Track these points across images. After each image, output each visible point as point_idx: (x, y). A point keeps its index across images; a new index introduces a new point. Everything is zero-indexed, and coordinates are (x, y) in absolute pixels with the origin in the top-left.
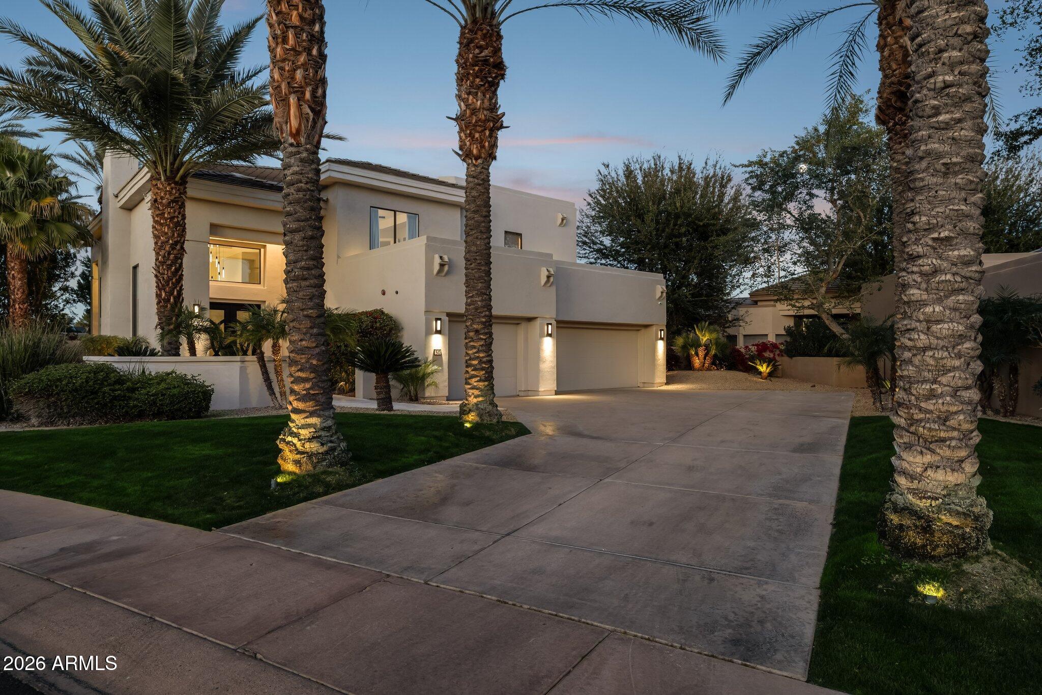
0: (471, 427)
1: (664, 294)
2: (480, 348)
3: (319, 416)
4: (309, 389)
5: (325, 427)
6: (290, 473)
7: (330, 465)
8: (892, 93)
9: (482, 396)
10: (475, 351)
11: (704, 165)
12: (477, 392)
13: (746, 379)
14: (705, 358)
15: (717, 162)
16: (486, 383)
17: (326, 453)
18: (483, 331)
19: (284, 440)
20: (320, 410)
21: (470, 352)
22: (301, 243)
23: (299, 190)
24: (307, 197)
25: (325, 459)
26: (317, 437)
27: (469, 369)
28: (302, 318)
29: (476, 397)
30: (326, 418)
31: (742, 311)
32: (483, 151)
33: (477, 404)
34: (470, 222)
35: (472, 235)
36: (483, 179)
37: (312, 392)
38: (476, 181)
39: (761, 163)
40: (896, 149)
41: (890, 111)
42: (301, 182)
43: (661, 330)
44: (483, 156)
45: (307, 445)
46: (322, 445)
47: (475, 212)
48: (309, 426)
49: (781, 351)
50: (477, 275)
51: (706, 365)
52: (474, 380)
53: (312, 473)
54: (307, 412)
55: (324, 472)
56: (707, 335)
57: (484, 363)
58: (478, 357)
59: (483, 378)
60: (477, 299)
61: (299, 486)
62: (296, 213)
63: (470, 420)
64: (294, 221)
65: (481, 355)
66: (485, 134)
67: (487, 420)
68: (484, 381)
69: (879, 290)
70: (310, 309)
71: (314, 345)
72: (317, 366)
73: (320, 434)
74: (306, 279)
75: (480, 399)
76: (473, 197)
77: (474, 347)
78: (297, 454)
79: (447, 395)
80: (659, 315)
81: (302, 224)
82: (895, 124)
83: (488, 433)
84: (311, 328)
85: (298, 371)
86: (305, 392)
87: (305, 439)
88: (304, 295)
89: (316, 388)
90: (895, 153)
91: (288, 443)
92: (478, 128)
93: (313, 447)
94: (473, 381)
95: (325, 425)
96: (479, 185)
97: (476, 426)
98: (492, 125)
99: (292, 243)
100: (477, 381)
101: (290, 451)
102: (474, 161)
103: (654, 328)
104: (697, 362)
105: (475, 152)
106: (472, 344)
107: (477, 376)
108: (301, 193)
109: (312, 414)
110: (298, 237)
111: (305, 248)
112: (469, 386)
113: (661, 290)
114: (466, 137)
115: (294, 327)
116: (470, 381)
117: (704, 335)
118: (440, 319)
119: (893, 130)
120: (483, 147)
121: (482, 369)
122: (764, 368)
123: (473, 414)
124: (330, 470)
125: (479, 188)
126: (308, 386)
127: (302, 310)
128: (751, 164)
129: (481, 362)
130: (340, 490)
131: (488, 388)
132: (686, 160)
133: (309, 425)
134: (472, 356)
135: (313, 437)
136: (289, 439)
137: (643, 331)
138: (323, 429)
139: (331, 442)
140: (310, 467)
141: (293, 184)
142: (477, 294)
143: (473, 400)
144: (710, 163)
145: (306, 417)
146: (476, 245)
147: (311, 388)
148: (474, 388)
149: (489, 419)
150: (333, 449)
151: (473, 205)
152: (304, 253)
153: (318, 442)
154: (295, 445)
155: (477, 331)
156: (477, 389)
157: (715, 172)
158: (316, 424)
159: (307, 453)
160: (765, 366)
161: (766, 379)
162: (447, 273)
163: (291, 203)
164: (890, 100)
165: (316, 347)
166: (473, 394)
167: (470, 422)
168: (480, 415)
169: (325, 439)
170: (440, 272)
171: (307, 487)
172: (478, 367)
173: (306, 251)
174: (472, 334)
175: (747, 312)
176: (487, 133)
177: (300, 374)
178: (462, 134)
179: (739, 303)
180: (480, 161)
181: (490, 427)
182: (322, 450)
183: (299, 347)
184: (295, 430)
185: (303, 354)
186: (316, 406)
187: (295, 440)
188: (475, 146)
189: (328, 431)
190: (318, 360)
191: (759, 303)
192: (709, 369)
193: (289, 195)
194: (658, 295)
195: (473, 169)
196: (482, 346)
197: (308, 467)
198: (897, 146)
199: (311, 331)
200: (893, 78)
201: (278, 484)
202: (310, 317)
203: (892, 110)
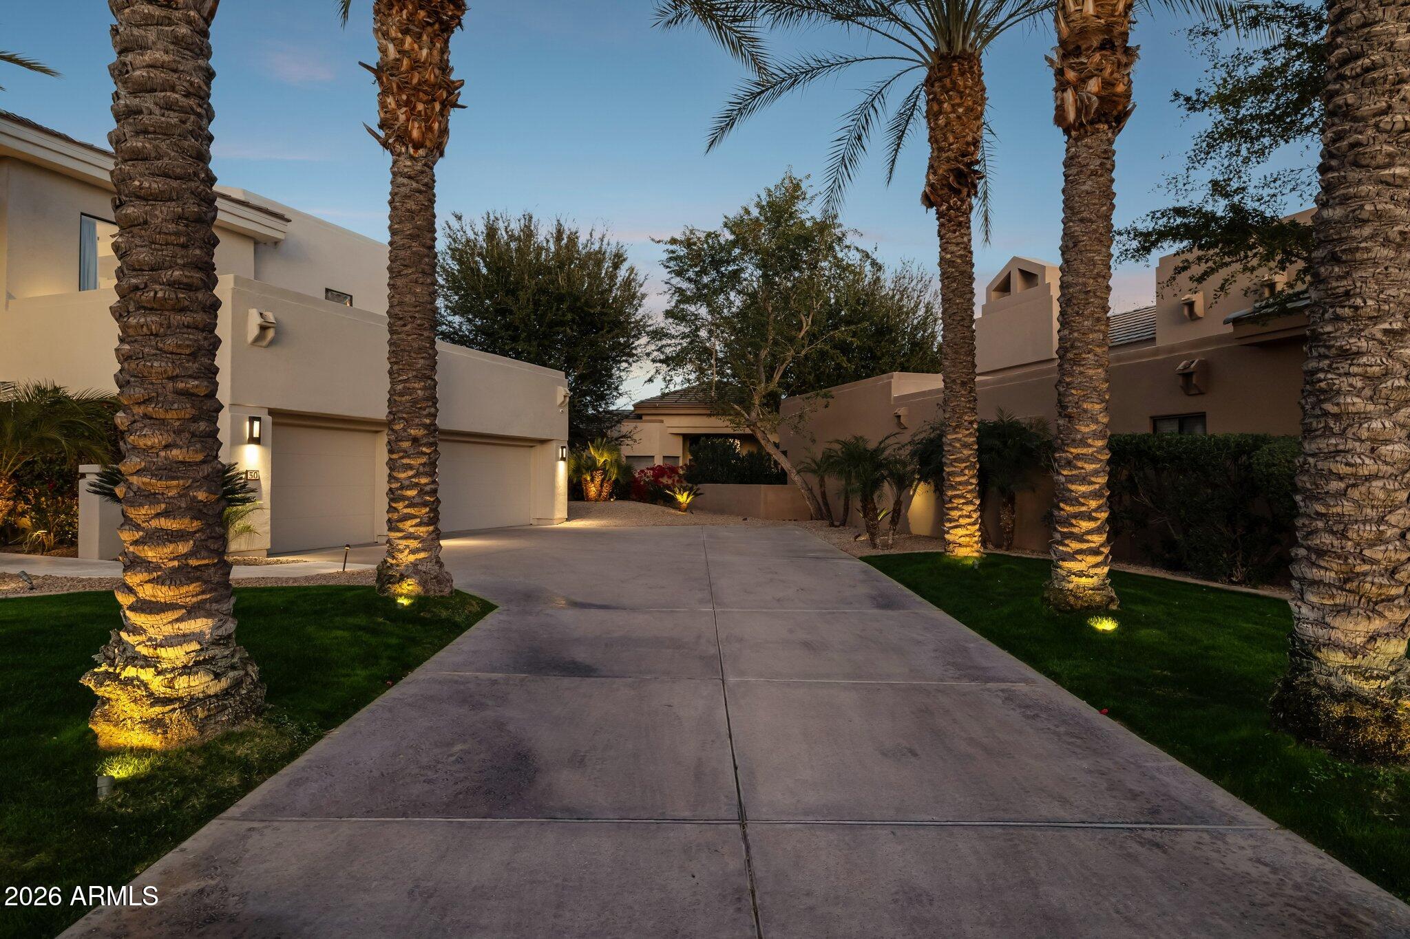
0: (412, 605)
1: (568, 399)
2: (421, 469)
3: (209, 615)
4: (186, 556)
5: (221, 638)
6: (141, 752)
7: (237, 719)
8: (951, 170)
9: (424, 550)
10: (411, 473)
11: (589, 237)
12: (414, 544)
13: (663, 512)
14: (602, 486)
15: (603, 237)
16: (431, 528)
17: (226, 693)
18: (425, 440)
19: (115, 677)
20: (211, 601)
21: (402, 475)
22: (172, 227)
23: (168, 106)
24: (189, 126)
25: (225, 708)
26: (205, 661)
27: (400, 506)
28: (170, 397)
29: (413, 552)
30: (221, 617)
31: (626, 427)
32: (430, 136)
33: (415, 565)
34: (402, 253)
35: (407, 275)
36: (426, 185)
37: (193, 562)
38: (415, 185)
39: (688, 244)
40: (949, 238)
41: (943, 192)
42: (173, 89)
43: (563, 448)
44: (428, 143)
45: (182, 683)
46: (217, 676)
47: (412, 237)
48: (184, 638)
49: (680, 476)
50: (415, 345)
51: (604, 494)
52: (409, 523)
53: (198, 743)
54: (181, 607)
55: (228, 738)
56: (606, 455)
57: (427, 493)
58: (417, 484)
59: (425, 520)
60: (416, 385)
61: (182, 780)
62: (159, 157)
63: (405, 592)
64: (153, 175)
65: (424, 480)
66: (433, 108)
67: (434, 591)
68: (428, 524)
69: (826, 407)
70: (190, 377)
71: (200, 457)
72: (205, 504)
73: (211, 653)
74: (183, 310)
75: (422, 555)
76: (408, 211)
77: (410, 467)
78: (152, 705)
79: (269, 546)
80: (559, 427)
81: (175, 184)
82: (949, 208)
83: (444, 614)
84: (194, 419)
85: (158, 515)
86: (176, 563)
87: (173, 669)
88: (179, 346)
89: (204, 553)
90: (947, 243)
91: (129, 682)
92: (421, 94)
93: (199, 683)
94: (408, 526)
95: (220, 632)
96: (420, 192)
97: (420, 601)
98: (445, 95)
99: (146, 222)
100: (416, 525)
101: (135, 701)
102: (411, 151)
103: (554, 445)
104: (593, 490)
105: (415, 134)
106: (405, 461)
107: (415, 517)
108: (172, 114)
109: (192, 612)
110: (161, 212)
111: (182, 240)
112: (400, 535)
113: (564, 393)
114: (399, 106)
115: (146, 416)
116: (401, 525)
117: (602, 455)
118: (259, 419)
119: (946, 215)
120: (430, 129)
121: (425, 504)
122: (683, 498)
123: (409, 581)
124: (237, 729)
125: (421, 197)
126: (183, 548)
127: (172, 378)
128: (674, 241)
129: (422, 492)
130: (273, 771)
131: (434, 536)
132: (568, 227)
133: (184, 635)
134: (407, 483)
135: (197, 663)
136: (130, 672)
137: (539, 448)
138: (216, 642)
139: (233, 667)
140: (190, 731)
141: (153, 90)
142: (416, 377)
143: (406, 558)
144: (597, 236)
145: (177, 620)
146: (415, 294)
147: (192, 554)
148: (409, 537)
149: (437, 588)
150: (237, 684)
151: (409, 226)
152: (180, 252)
153: (208, 671)
154: (145, 685)
155: (415, 440)
156: (415, 538)
157: (600, 248)
158: (202, 633)
159: (180, 699)
160: (685, 494)
161: (685, 511)
162: (272, 343)
163: (146, 132)
164: (947, 178)
165: (203, 462)
166: (407, 546)
167: (407, 596)
168: (423, 583)
169: (222, 663)
170: (258, 339)
171: (199, 780)
172: (417, 500)
173: (184, 246)
174: (406, 445)
175: (636, 428)
176: (438, 107)
177: (165, 523)
178: (390, 100)
179: (622, 416)
180: (421, 152)
181: (442, 602)
182: (216, 687)
183: (160, 461)
184: (143, 651)
185: (173, 478)
186: (203, 593)
187: (147, 675)
188: (416, 125)
189: (226, 645)
190: (210, 492)
191: (644, 418)
192: (607, 499)
193: (140, 112)
194: (560, 399)
195: (409, 163)
196: (424, 465)
197: (182, 729)
198: (950, 235)
199: (193, 427)
200: (950, 153)
201: (116, 784)
202: (193, 395)
203: (946, 190)
